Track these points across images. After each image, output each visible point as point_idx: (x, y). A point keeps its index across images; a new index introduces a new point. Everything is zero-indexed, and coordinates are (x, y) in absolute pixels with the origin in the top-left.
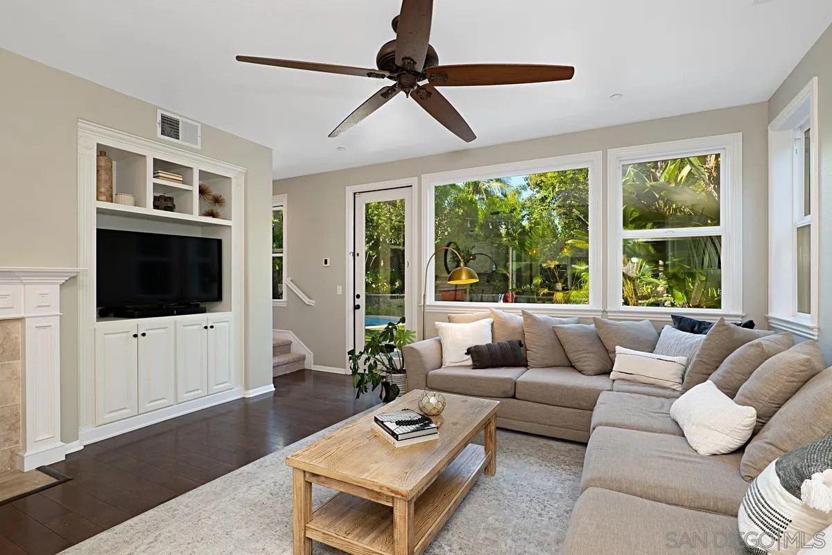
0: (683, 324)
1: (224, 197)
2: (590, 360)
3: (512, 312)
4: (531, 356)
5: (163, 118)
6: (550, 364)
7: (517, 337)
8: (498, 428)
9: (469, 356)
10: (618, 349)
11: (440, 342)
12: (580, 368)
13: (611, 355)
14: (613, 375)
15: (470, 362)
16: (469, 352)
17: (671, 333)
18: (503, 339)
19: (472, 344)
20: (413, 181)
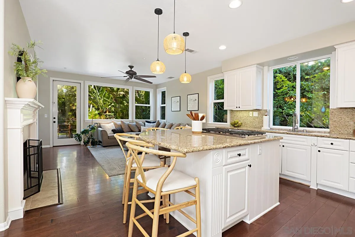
4: (125, 130)
6: (129, 131)
7: (120, 127)
9: (112, 132)
10: (142, 127)
12: (135, 131)
13: (139, 128)
17: (147, 123)
19: (112, 129)
20: (82, 82)
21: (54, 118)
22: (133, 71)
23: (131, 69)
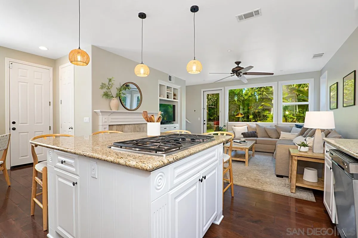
0: (297, 126)
1: (177, 94)
2: (274, 135)
3: (253, 124)
4: (258, 135)
5: (169, 76)
6: (264, 136)
7: (254, 131)
8: (255, 151)
9: (242, 135)
10: (281, 132)
11: (234, 132)
12: (272, 137)
13: (280, 134)
14: (280, 138)
15: (243, 136)
16: (242, 134)
17: (295, 128)
18: (250, 131)
19: (243, 132)
20: (222, 88)
21: (205, 121)
22: (240, 67)
23: (238, 65)
